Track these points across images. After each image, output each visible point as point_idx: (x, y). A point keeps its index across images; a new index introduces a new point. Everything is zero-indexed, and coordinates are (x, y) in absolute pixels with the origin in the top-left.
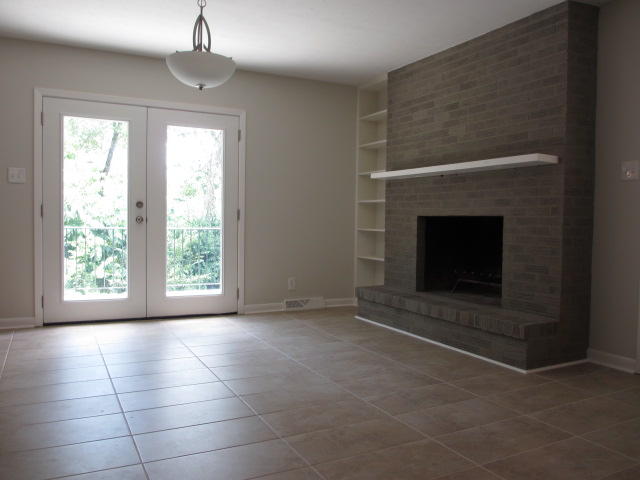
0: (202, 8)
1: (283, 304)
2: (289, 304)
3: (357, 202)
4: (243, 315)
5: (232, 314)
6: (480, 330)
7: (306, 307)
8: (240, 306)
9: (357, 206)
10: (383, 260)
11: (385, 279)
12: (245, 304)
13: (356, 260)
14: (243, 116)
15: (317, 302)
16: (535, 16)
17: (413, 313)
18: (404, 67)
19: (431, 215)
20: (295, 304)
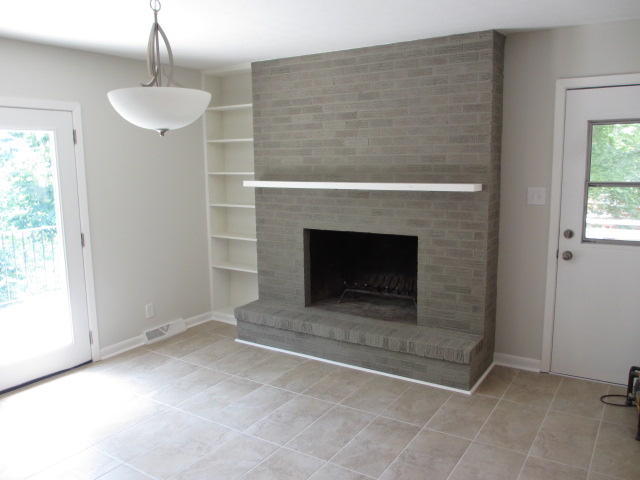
0: (156, 12)
1: (143, 336)
2: (150, 336)
3: (208, 205)
4: (100, 362)
5: (87, 364)
6: (416, 355)
7: (168, 335)
8: (95, 352)
9: (208, 210)
10: (256, 272)
11: (261, 293)
12: (100, 348)
13: (211, 269)
14: (77, 110)
15: (179, 326)
16: (454, 37)
17: (324, 338)
18: (277, 60)
19: (322, 228)
20: (157, 333)
